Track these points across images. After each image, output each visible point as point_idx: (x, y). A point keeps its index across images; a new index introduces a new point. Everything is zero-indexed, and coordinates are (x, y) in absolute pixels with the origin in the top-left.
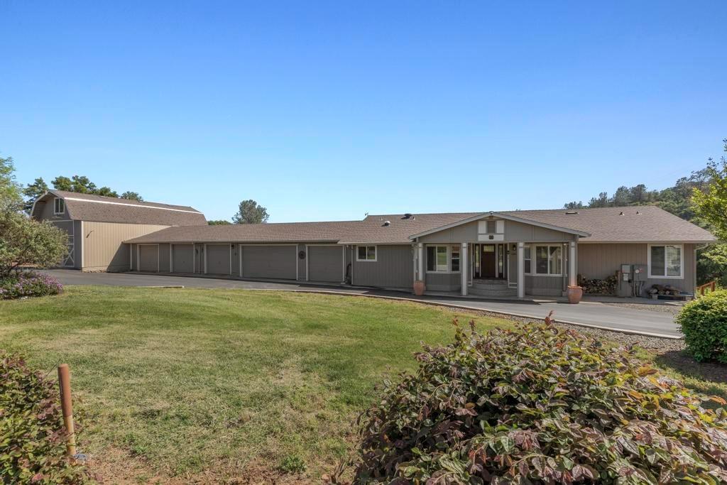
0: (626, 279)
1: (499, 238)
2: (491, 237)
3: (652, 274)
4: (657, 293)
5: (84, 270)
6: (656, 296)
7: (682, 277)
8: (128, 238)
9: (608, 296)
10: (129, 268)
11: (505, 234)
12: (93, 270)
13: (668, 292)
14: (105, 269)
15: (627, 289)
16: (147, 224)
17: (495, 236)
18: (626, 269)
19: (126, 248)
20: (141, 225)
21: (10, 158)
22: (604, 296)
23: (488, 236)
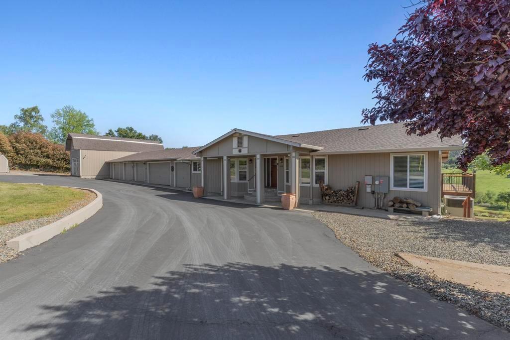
0: (369, 190)
1: (245, 152)
2: (240, 151)
3: (395, 185)
4: (393, 206)
5: (82, 177)
6: (392, 209)
7: (425, 189)
8: (109, 159)
9: (347, 206)
10: (110, 177)
11: (248, 147)
12: (87, 177)
13: (405, 205)
14: (95, 177)
15: (370, 201)
16: (121, 151)
17: (242, 150)
18: (368, 180)
19: (108, 165)
20: (118, 152)
21: (92, 119)
22: (343, 206)
23: (238, 150)
